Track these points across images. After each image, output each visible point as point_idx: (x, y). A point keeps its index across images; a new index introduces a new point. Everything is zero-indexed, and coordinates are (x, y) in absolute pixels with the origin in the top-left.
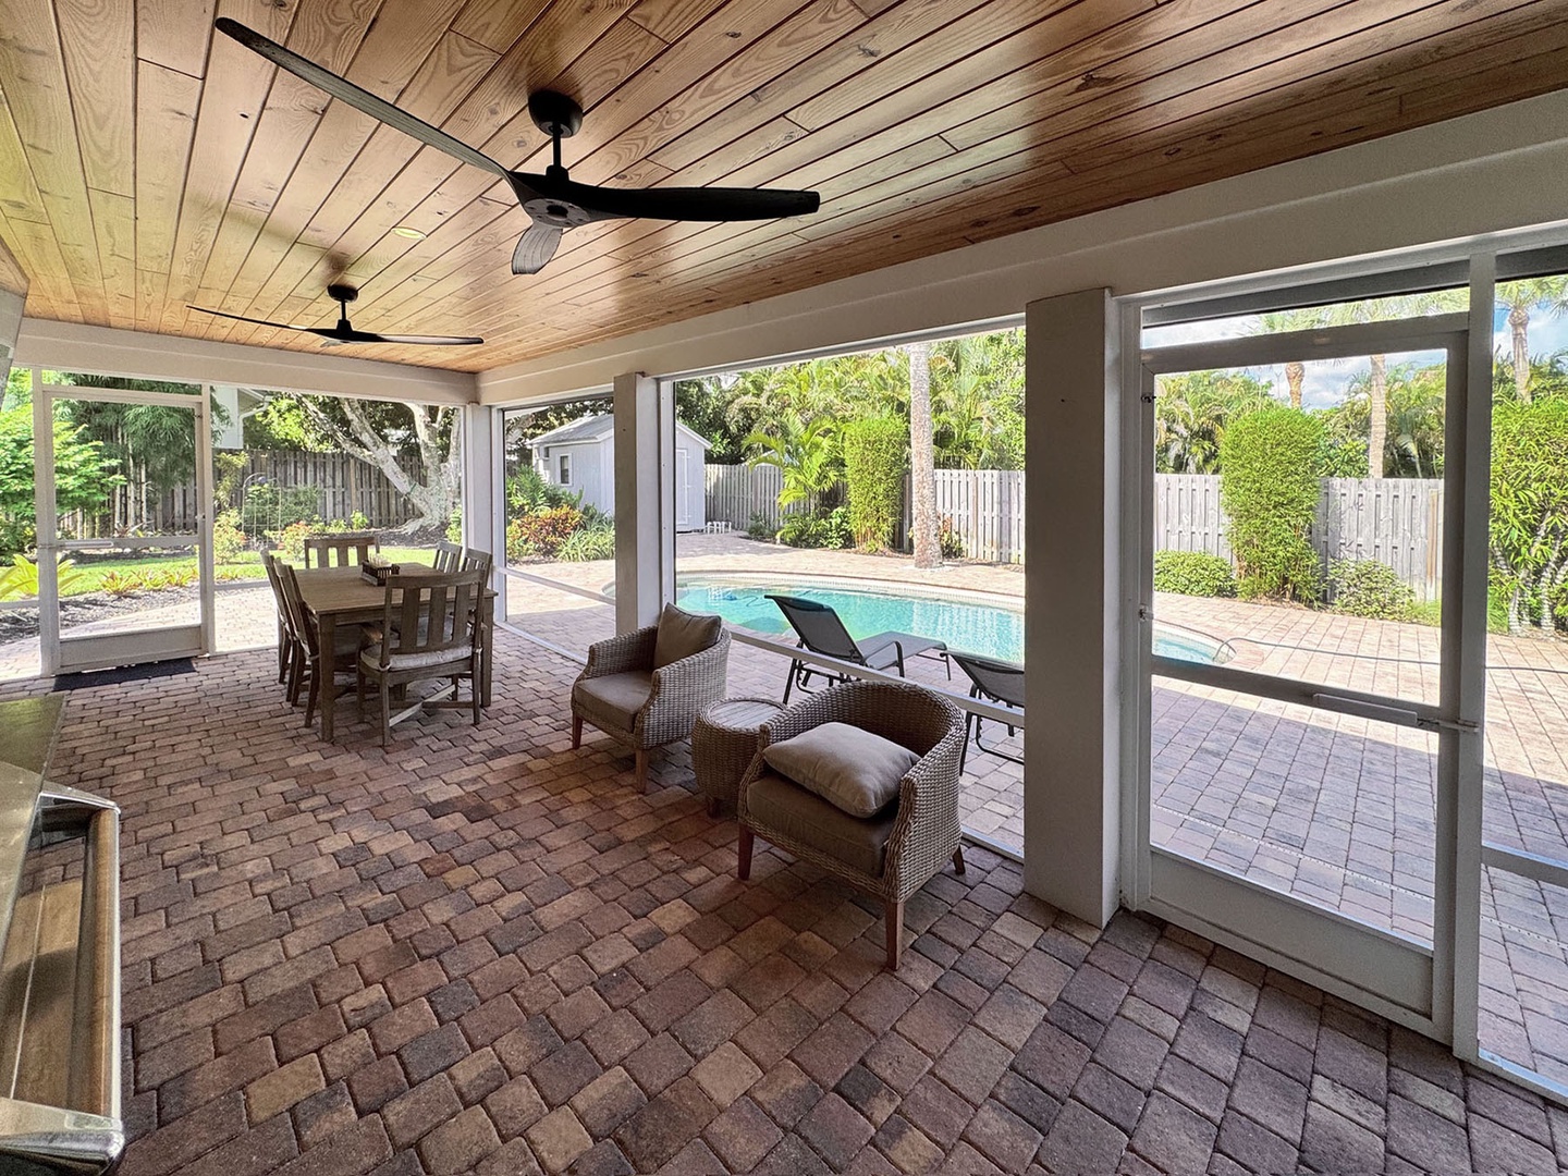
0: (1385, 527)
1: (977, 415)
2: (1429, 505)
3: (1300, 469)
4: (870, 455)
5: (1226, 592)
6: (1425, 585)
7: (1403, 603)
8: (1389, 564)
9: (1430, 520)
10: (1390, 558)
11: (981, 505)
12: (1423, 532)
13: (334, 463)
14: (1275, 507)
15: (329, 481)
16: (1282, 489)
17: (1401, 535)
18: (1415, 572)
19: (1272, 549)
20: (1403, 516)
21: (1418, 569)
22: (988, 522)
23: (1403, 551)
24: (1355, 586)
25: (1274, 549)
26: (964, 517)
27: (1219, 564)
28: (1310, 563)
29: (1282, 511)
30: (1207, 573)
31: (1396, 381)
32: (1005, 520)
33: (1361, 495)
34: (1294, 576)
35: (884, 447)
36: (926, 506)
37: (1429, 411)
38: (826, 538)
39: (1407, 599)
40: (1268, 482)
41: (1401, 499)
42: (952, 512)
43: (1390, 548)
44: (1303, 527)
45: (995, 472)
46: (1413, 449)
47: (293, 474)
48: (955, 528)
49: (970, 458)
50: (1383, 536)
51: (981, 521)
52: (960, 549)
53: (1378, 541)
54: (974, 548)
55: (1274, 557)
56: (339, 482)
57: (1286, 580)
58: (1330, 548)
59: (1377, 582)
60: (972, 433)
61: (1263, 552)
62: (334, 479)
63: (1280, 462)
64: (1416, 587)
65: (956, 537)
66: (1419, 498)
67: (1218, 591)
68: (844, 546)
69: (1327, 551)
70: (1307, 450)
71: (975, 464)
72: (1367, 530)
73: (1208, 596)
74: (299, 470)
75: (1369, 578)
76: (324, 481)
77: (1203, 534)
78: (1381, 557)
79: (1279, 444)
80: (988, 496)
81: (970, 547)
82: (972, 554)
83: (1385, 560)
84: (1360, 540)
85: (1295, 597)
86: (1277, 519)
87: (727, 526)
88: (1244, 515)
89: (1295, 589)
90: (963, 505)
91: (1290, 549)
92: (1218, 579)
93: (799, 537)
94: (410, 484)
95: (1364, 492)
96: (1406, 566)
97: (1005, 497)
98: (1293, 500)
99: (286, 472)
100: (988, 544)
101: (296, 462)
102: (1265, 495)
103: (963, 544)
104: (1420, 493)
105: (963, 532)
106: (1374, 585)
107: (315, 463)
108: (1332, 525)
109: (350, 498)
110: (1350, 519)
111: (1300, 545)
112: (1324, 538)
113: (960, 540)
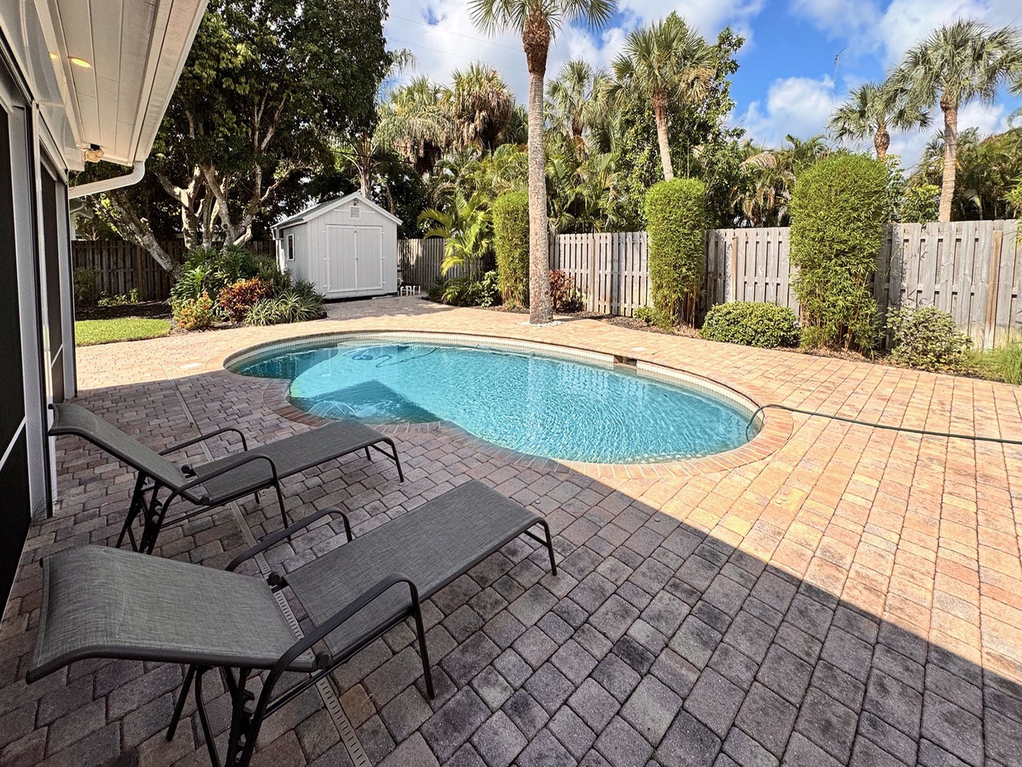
0: (945, 274)
1: (606, 186)
2: (991, 248)
3: (863, 215)
4: (510, 224)
5: (789, 342)
6: (984, 331)
7: (959, 352)
8: (948, 311)
9: (993, 264)
10: (949, 304)
11: (597, 265)
12: (984, 276)
13: (124, 249)
14: (836, 256)
15: (121, 263)
16: (844, 236)
17: (961, 280)
18: (974, 319)
19: (831, 299)
20: (965, 261)
21: (978, 314)
22: (603, 279)
23: (963, 297)
24: (912, 335)
25: (834, 298)
26: (584, 277)
27: (783, 314)
28: (869, 312)
29: (844, 259)
30: (772, 323)
31: (965, 143)
32: (615, 277)
33: (923, 240)
34: (852, 325)
35: (520, 216)
36: (539, 267)
37: (994, 168)
38: (480, 298)
39: (963, 348)
40: (831, 231)
41: (963, 243)
42: (576, 271)
43: (949, 294)
44: (863, 275)
45: (609, 235)
46: (977, 201)
47: (91, 259)
48: (578, 285)
49: (598, 224)
50: (943, 281)
51: (597, 279)
52: (581, 304)
53: (937, 288)
54: (591, 303)
55: (834, 306)
56: (128, 264)
57: (844, 329)
58: (891, 296)
59: (934, 331)
60: (601, 203)
61: (824, 301)
62: (124, 261)
63: (843, 209)
64: (974, 335)
65: (579, 294)
66: (982, 241)
67: (782, 341)
68: (493, 304)
69: (888, 298)
70: (869, 195)
71: (601, 229)
72: (928, 275)
73: (773, 346)
74: (96, 256)
75: (926, 327)
76: (116, 263)
77: (775, 284)
78: (940, 304)
79: (842, 191)
80: (603, 256)
81: (588, 301)
82: (590, 308)
83: (943, 307)
84: (921, 287)
85: (854, 347)
86: (838, 268)
87: (417, 289)
88: (808, 265)
89: (854, 338)
90: (584, 265)
91: (849, 298)
92: (782, 329)
93: (459, 297)
94: (172, 263)
95: (926, 237)
96: (965, 312)
97: (616, 257)
98: (854, 247)
99: (85, 259)
100: (602, 298)
101: (93, 250)
102: (827, 243)
103: (584, 300)
104: (983, 235)
105: (584, 288)
106: (930, 334)
107: (109, 250)
108: (894, 272)
109: (137, 276)
110: (911, 267)
111: (859, 293)
112: (886, 285)
113: (581, 296)
